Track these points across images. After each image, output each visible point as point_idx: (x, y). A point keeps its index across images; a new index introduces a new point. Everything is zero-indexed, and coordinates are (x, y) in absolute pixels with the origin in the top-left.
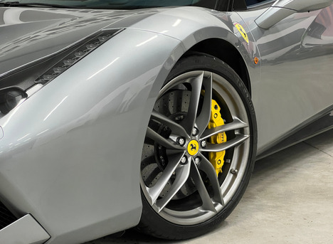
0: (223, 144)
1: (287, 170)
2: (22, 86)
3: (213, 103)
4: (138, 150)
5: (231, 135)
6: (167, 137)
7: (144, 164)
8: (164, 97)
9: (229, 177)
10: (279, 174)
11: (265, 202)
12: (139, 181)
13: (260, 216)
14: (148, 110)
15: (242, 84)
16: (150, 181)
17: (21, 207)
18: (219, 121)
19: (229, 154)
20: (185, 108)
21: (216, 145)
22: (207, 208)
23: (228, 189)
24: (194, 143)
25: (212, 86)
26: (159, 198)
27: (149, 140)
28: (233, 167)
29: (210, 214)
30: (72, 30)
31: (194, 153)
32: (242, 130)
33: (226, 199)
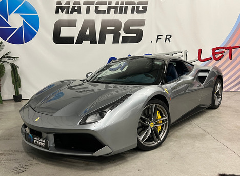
0: (161, 123)
1: (180, 127)
2: (106, 111)
3: (158, 112)
4: (137, 125)
5: (163, 121)
6: (145, 122)
7: (138, 128)
8: (144, 111)
9: (162, 132)
10: (178, 128)
11: (173, 138)
12: (137, 134)
13: (171, 143)
14: (140, 115)
15: (166, 107)
16: (140, 134)
17: (105, 144)
18: (159, 117)
19: (162, 126)
20: (150, 113)
21: (159, 124)
22: (156, 142)
23: (162, 136)
24: (152, 123)
25: (157, 107)
26: (143, 139)
27: (140, 122)
28: (163, 129)
29: (157, 143)
30: (122, 92)
31: (152, 126)
32: (166, 119)
33: (161, 139)
